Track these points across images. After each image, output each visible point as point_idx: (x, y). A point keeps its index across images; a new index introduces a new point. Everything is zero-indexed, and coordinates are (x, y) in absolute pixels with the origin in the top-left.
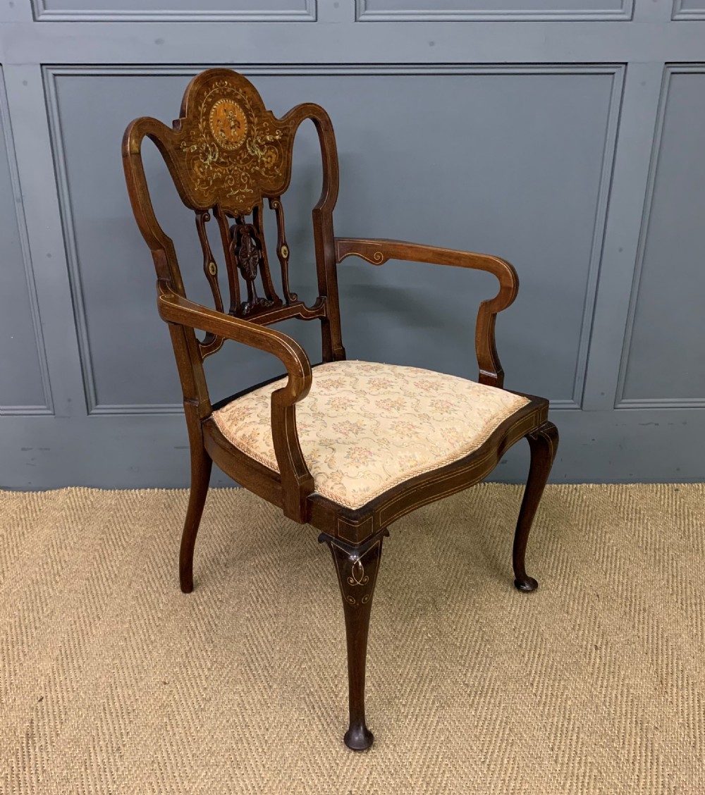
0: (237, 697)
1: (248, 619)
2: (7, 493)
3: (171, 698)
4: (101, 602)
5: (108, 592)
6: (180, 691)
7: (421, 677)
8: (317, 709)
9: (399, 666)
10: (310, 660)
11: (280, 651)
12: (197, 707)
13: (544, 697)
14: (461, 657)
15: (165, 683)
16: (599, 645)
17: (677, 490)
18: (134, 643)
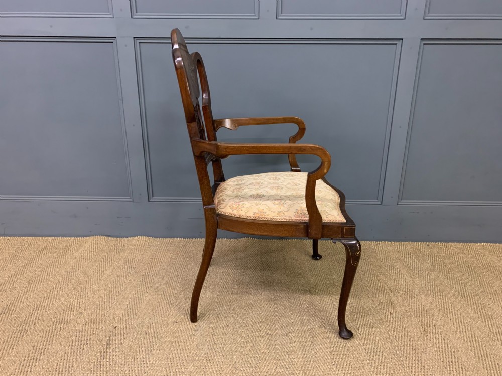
0: (211, 330)
1: (218, 295)
2: (109, 238)
3: (179, 329)
4: (149, 285)
5: (153, 281)
6: (184, 326)
7: (303, 324)
8: (250, 337)
9: (292, 319)
10: (248, 315)
11: (233, 310)
12: (191, 334)
13: (365, 335)
14: (323, 315)
15: (176, 322)
16: (392, 312)
17: (428, 245)
18: (163, 304)
